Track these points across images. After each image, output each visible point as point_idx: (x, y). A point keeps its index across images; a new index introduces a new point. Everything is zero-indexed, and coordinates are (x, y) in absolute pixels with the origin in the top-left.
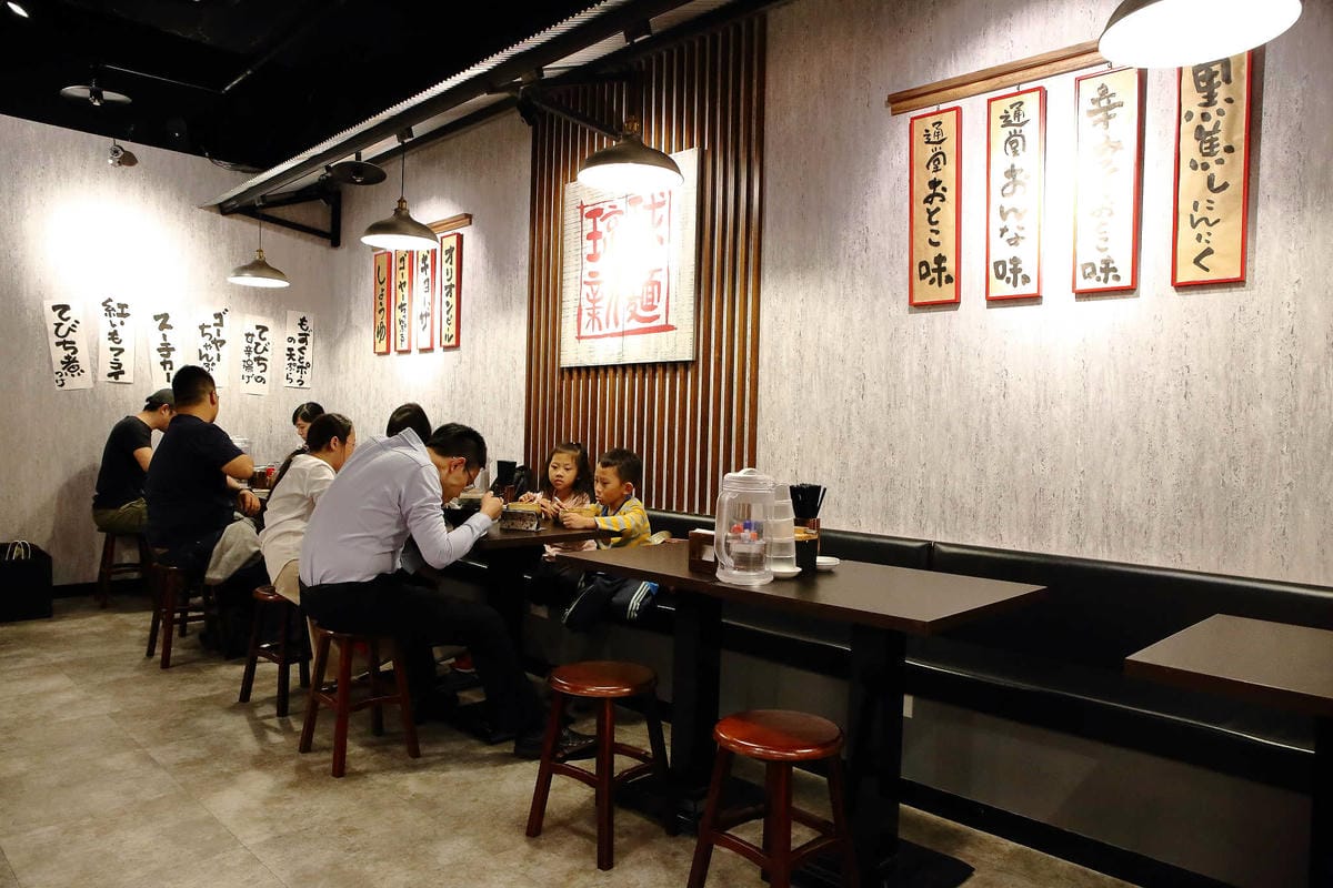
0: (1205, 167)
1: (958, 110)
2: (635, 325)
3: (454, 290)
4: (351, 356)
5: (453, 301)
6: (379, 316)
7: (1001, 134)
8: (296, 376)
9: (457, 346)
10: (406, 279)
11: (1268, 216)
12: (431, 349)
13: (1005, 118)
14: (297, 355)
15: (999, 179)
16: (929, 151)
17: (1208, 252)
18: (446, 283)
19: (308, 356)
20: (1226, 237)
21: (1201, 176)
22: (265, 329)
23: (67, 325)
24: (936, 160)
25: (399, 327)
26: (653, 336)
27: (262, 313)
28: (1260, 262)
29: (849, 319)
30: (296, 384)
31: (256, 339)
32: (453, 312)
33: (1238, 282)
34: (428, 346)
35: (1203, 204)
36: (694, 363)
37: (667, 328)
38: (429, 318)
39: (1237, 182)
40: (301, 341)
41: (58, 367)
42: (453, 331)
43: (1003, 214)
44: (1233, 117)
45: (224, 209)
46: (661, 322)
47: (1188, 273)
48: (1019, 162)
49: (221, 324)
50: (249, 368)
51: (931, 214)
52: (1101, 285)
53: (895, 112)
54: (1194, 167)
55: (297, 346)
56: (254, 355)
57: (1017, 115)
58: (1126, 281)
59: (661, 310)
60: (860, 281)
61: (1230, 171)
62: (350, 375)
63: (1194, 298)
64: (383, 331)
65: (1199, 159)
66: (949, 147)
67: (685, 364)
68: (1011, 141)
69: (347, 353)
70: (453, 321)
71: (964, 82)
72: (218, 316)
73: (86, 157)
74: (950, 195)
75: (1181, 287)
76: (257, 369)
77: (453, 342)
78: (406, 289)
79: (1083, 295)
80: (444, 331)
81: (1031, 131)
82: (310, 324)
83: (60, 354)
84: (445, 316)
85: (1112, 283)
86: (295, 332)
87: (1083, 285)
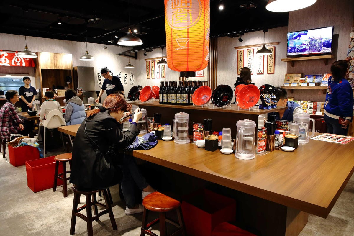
0: (270, 60)
1: (243, 50)
2: (198, 75)
3: (164, 68)
4: (141, 79)
5: (164, 70)
6: (148, 72)
7: (248, 54)
8: (131, 83)
9: (165, 78)
10: (153, 66)
11: (276, 66)
12: (160, 78)
13: (249, 52)
14: (132, 79)
15: (248, 59)
16: (240, 55)
17: (271, 70)
18: (162, 67)
19: (133, 79)
20: (272, 68)
21: (270, 61)
22: (126, 75)
23: (100, 76)
24: (241, 56)
25: (152, 74)
26: (201, 77)
27: (126, 72)
28: (276, 71)
29: (230, 76)
30: (131, 84)
31: (125, 77)
32: (164, 72)
33: (274, 73)
34: (159, 77)
35: (270, 64)
36: (208, 81)
37: (203, 76)
38: (159, 73)
39: (273, 62)
40: (132, 76)
41: (99, 84)
42: (164, 75)
43: (249, 64)
44: (273, 55)
45: (120, 55)
46: (203, 75)
47: (269, 72)
48: (251, 57)
49: (120, 75)
50: (125, 82)
51: (240, 63)
52: (260, 73)
53: (235, 49)
54: (269, 60)
55: (131, 77)
56: (125, 79)
57: (250, 52)
58: (262, 73)
59: (202, 74)
60: (231, 70)
61: (273, 61)
62: (141, 82)
63: (269, 75)
64: (148, 75)
65: (270, 59)
66: (242, 54)
67: (206, 81)
68: (250, 55)
69: (140, 78)
70: (164, 73)
71: (244, 46)
72: (120, 73)
73: (100, 48)
74: (242, 61)
75: (268, 74)
76: (126, 82)
77: (164, 77)
78: (154, 68)
79: (258, 74)
80: (162, 75)
81: (252, 54)
82: (133, 73)
83: (99, 81)
84: (162, 73)
85: (261, 73)
86: (131, 75)
87: (258, 73)
